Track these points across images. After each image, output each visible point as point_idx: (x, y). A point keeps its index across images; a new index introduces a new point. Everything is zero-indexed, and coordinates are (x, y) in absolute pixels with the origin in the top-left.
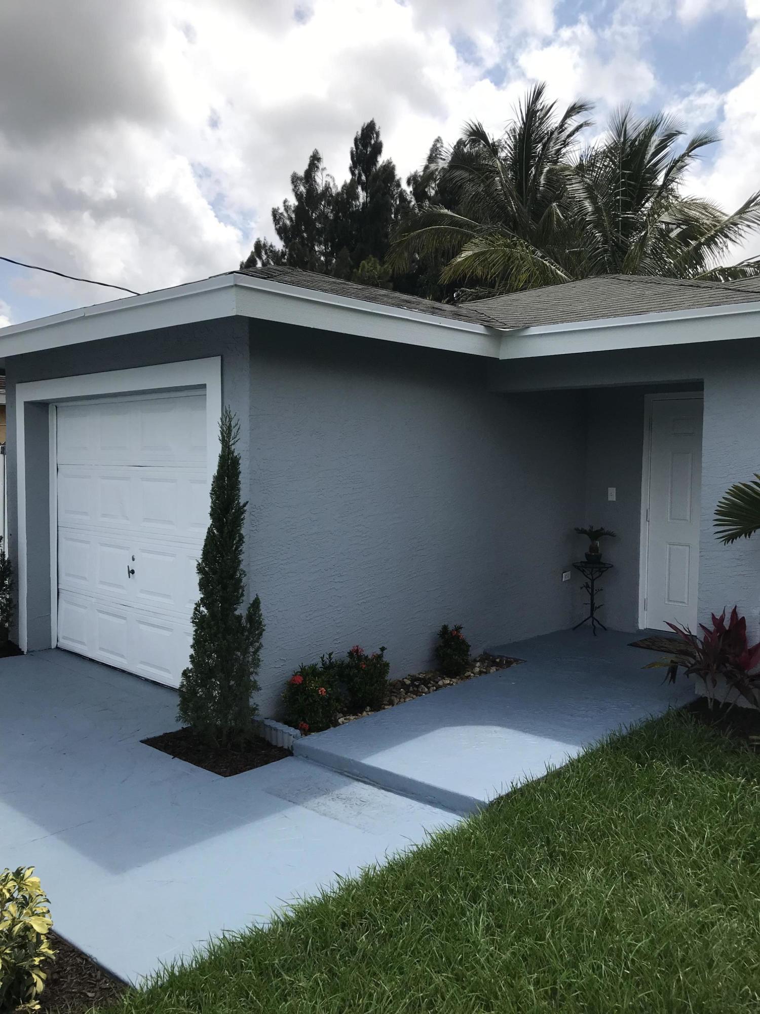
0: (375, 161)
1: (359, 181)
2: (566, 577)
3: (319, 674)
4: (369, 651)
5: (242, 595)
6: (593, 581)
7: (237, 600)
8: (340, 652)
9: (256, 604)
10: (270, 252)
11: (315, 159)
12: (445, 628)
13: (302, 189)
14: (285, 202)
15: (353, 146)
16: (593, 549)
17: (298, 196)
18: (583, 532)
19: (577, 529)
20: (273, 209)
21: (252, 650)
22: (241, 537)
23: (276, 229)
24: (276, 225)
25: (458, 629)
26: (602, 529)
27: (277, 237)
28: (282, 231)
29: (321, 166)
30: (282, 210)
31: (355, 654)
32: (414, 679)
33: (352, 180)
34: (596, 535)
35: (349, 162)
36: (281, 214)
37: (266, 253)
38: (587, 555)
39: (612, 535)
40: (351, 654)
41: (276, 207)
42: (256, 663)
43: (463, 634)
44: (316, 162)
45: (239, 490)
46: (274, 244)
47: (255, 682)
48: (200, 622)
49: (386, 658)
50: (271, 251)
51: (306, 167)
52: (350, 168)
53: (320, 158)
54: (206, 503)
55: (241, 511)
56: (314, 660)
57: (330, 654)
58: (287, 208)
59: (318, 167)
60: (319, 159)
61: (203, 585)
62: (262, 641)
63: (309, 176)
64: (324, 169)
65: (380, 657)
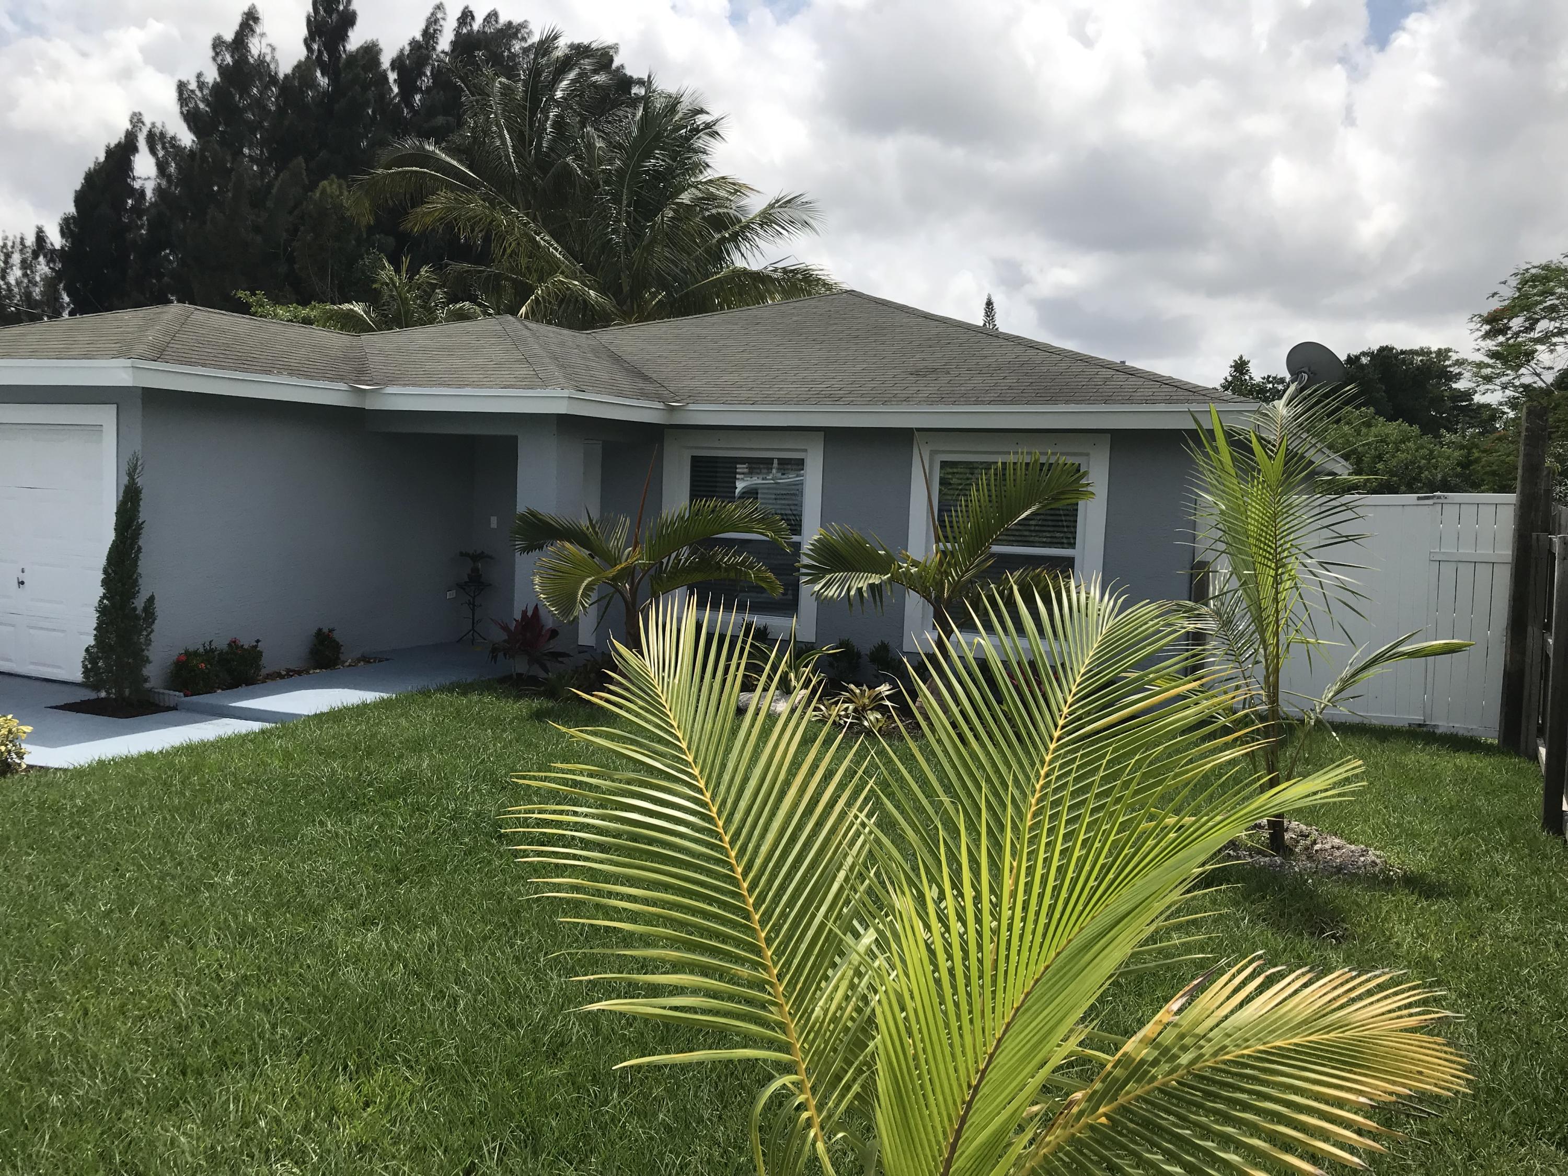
0: (344, 37)
1: (319, 61)
2: (450, 595)
3: (200, 655)
4: (246, 642)
5: (138, 592)
6: (474, 598)
7: (134, 595)
8: (221, 644)
9: (151, 599)
10: (171, 147)
11: (250, 20)
12: (320, 630)
13: (229, 60)
14: (199, 76)
15: (311, 10)
16: (475, 570)
17: (222, 70)
18: (467, 555)
19: (462, 554)
20: (180, 81)
21: (145, 633)
22: (140, 548)
23: (182, 113)
24: (181, 107)
25: (331, 631)
26: (483, 553)
27: (184, 126)
28: (192, 118)
29: (258, 29)
30: (193, 86)
31: (233, 644)
32: (288, 671)
33: (308, 58)
34: (477, 557)
35: (304, 32)
36: (193, 91)
37: (164, 148)
38: (468, 575)
39: (491, 557)
40: (229, 645)
41: (184, 79)
42: (149, 642)
43: (336, 635)
44: (251, 22)
45: (139, 512)
46: (179, 136)
47: (148, 657)
48: (103, 611)
49: (261, 647)
50: (173, 146)
51: (236, 27)
52: (306, 41)
53: (258, 19)
54: (111, 520)
55: (140, 527)
56: (196, 644)
57: (210, 642)
58: (201, 85)
59: (253, 31)
60: (256, 20)
61: (105, 583)
62: (154, 627)
63: (239, 43)
64: (263, 35)
65: (256, 646)
